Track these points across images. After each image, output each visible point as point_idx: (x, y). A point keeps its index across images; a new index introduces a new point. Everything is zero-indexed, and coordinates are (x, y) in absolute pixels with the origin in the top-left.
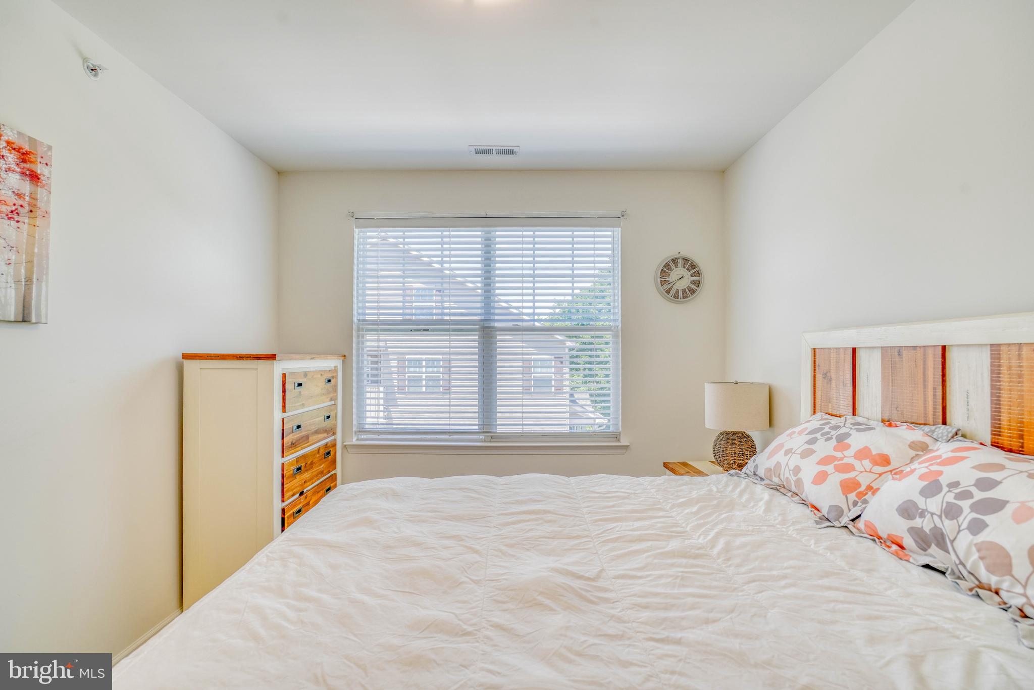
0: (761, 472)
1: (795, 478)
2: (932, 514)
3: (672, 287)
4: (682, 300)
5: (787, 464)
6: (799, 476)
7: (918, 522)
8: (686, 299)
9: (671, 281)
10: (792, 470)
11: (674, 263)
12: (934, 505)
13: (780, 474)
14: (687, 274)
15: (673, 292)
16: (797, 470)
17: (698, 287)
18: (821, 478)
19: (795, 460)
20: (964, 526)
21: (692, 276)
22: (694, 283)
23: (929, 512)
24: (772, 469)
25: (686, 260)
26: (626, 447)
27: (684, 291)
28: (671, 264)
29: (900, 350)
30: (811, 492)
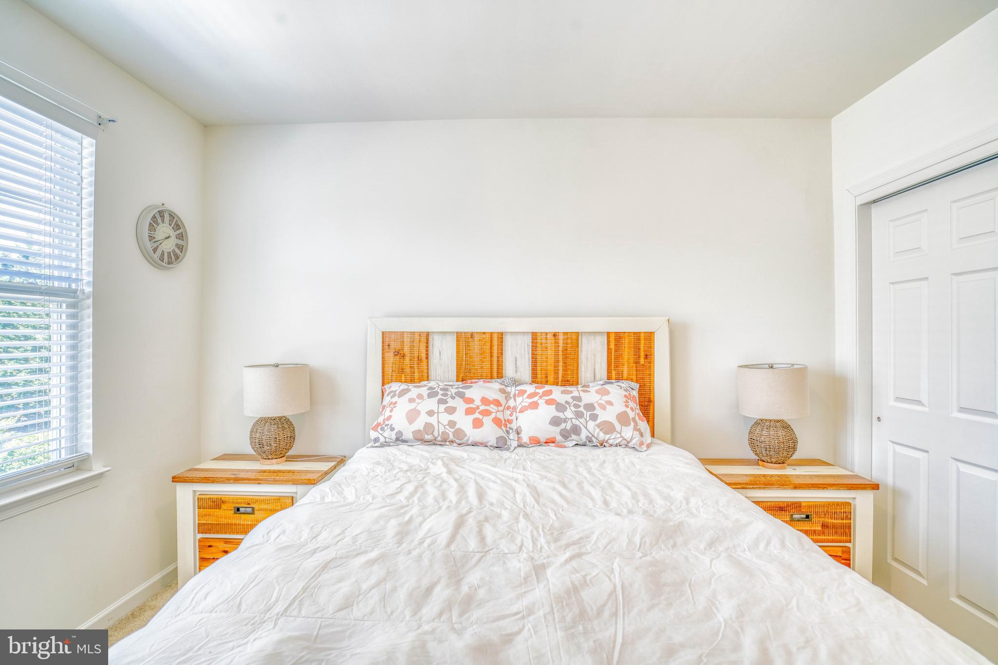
0: (408, 435)
1: (453, 430)
2: (571, 419)
3: (158, 246)
4: (166, 265)
5: (439, 422)
6: (456, 427)
7: (563, 426)
8: (168, 266)
9: (157, 239)
10: (448, 425)
11: (161, 216)
12: (569, 414)
13: (433, 431)
14: (173, 234)
15: (159, 252)
16: (452, 424)
17: (181, 252)
18: (477, 424)
19: (445, 418)
20: (588, 419)
21: (176, 237)
22: (177, 246)
23: (569, 419)
24: (422, 429)
25: (172, 216)
26: (100, 475)
27: (169, 253)
28: (157, 216)
29: (472, 335)
30: (473, 434)
